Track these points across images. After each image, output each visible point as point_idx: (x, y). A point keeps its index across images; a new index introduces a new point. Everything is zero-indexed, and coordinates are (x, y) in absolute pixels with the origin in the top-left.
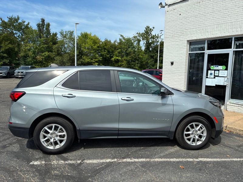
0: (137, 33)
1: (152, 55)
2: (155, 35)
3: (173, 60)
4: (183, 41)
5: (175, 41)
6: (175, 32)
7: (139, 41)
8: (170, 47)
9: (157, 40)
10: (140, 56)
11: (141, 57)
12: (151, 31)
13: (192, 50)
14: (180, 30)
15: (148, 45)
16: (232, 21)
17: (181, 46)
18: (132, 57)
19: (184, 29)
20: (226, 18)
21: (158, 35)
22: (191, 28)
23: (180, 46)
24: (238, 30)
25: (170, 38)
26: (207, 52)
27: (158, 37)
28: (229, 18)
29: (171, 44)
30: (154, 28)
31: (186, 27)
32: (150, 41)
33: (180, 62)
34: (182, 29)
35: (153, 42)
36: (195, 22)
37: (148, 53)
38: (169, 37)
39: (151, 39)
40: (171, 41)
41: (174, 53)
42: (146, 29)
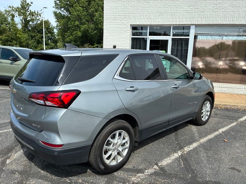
0: (10, 7)
1: (33, 34)
2: (34, 12)
3: (115, 43)
4: (126, 25)
5: (116, 23)
6: (117, 15)
7: (13, 16)
8: (111, 30)
9: (38, 18)
10: (18, 35)
11: (20, 36)
12: (29, 7)
13: (133, 34)
14: (123, 13)
15: (26, 23)
16: (173, 12)
17: (125, 30)
18: (8, 36)
19: (127, 13)
20: (168, 8)
21: (38, 12)
22: (134, 12)
23: (123, 30)
24: (177, 20)
25: (111, 20)
26: (150, 38)
27: (37, 15)
28: (170, 8)
29: (112, 27)
30: (32, 3)
31: (129, 11)
32: (29, 19)
33: (123, 46)
34: (124, 13)
35: (32, 20)
36: (139, 7)
37: (27, 32)
38: (110, 18)
39: (29, 16)
40: (112, 23)
41: (116, 36)
42: (23, 3)
